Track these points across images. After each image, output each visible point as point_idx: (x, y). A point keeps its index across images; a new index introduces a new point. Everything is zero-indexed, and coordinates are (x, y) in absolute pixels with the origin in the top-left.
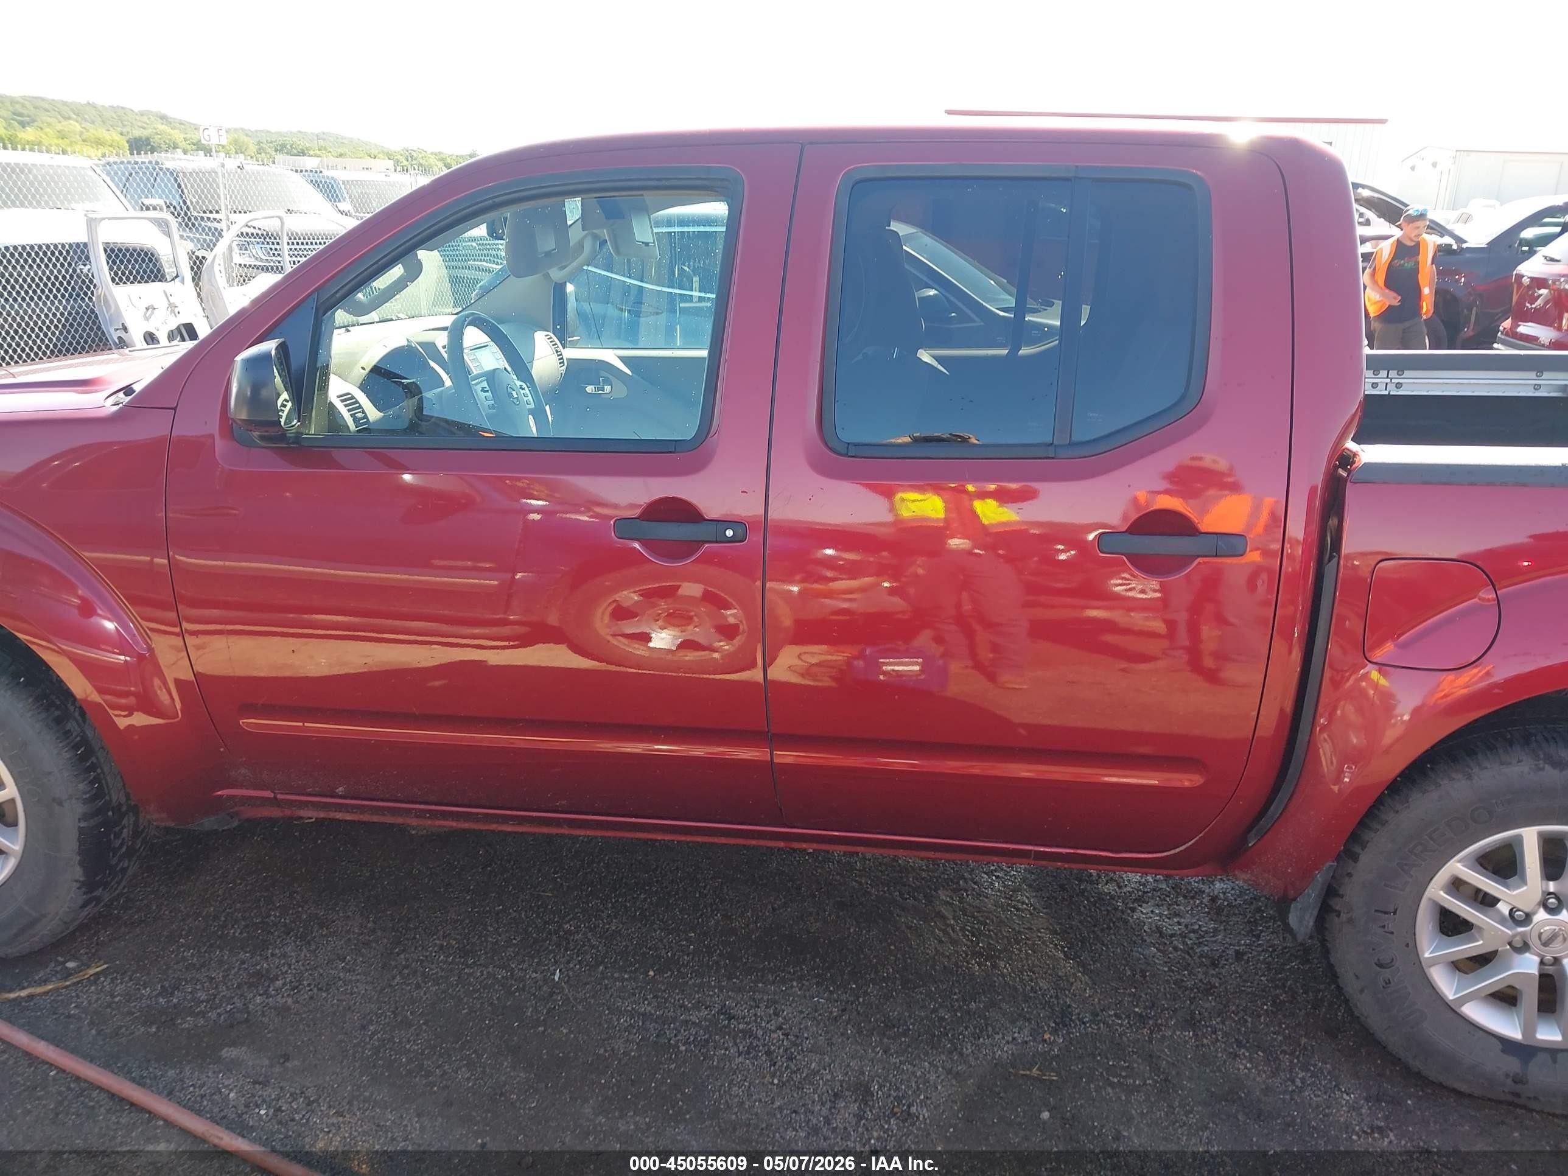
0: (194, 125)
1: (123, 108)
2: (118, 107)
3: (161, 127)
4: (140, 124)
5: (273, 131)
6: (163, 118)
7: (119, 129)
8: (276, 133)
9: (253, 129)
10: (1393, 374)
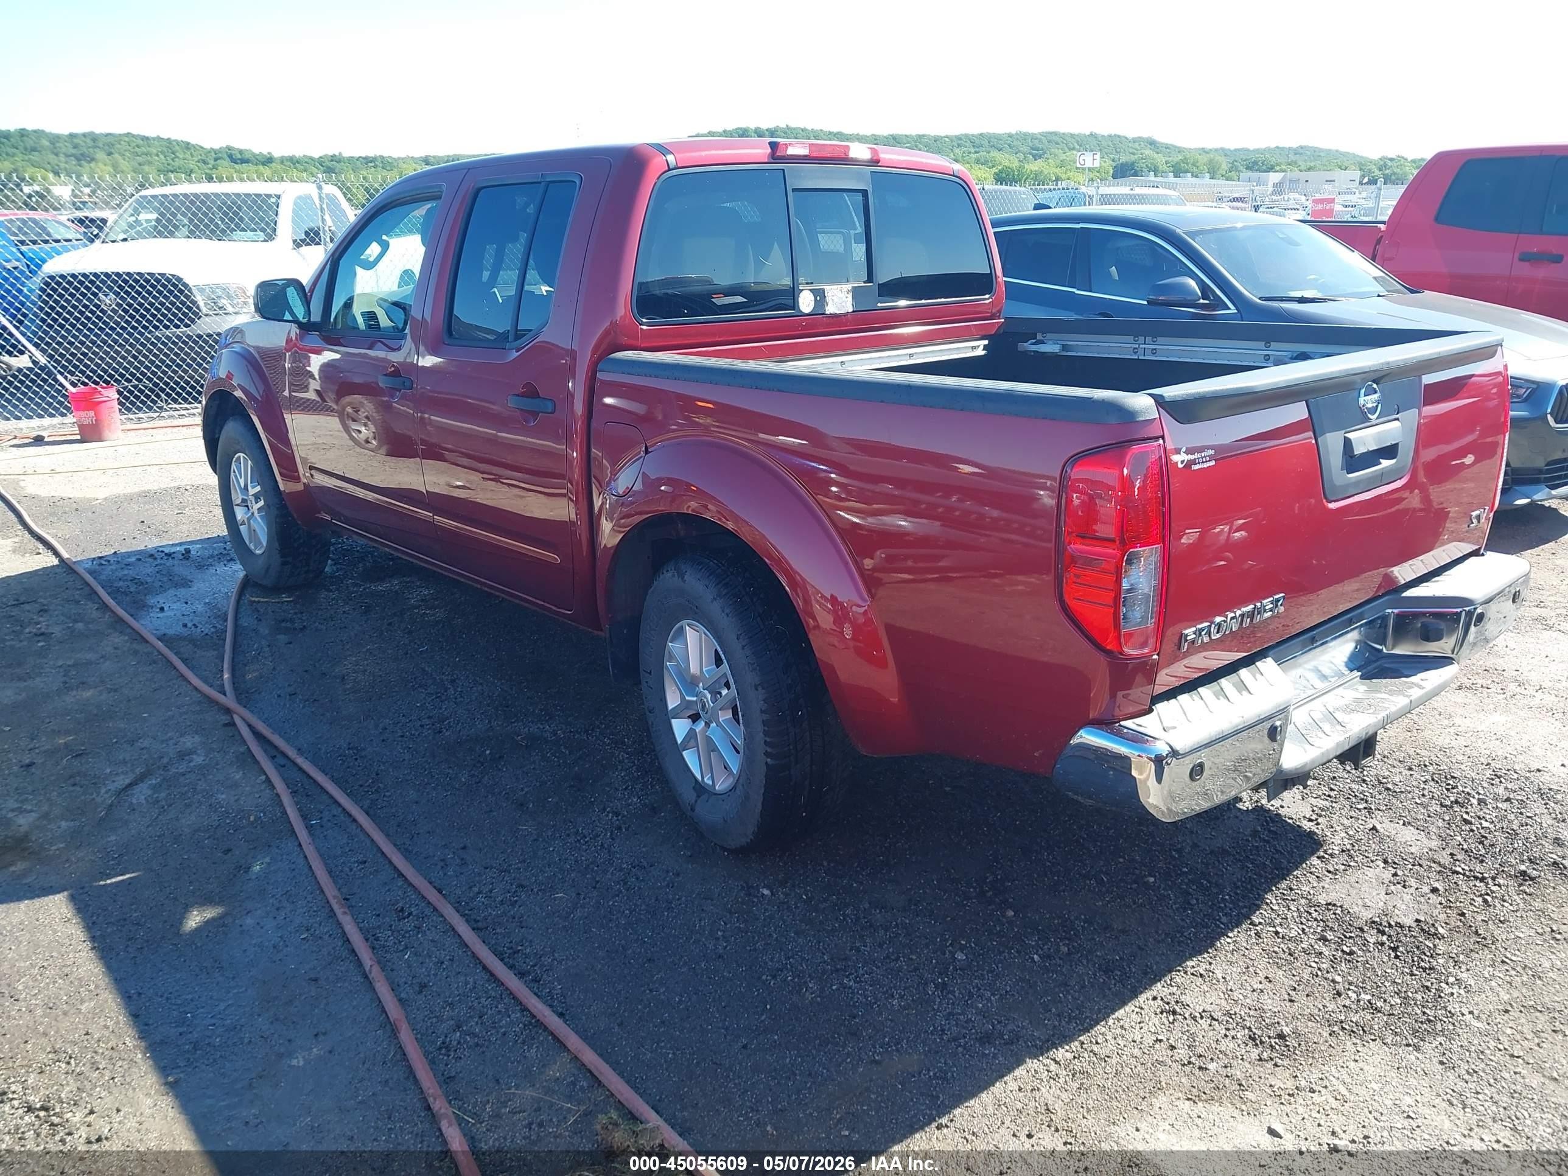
0: (1179, 148)
1: (1119, 136)
2: (1115, 135)
3: (1147, 152)
4: (1131, 150)
5: (1251, 149)
6: (1152, 143)
7: (1112, 156)
8: (1254, 151)
9: (1232, 148)
10: (1149, 339)
